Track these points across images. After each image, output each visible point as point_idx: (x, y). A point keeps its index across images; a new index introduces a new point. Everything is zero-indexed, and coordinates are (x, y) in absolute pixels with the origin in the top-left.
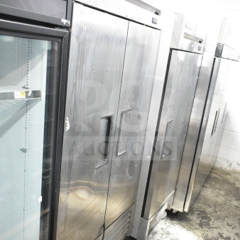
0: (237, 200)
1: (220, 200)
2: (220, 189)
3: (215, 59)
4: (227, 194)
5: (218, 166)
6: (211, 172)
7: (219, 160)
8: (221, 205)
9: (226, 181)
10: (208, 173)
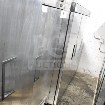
0: (86, 92)
1: (77, 93)
2: (78, 86)
3: (70, 13)
4: (81, 89)
5: (78, 71)
6: (74, 75)
7: (79, 68)
8: (77, 96)
9: (82, 80)
10: (73, 76)
